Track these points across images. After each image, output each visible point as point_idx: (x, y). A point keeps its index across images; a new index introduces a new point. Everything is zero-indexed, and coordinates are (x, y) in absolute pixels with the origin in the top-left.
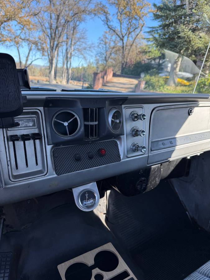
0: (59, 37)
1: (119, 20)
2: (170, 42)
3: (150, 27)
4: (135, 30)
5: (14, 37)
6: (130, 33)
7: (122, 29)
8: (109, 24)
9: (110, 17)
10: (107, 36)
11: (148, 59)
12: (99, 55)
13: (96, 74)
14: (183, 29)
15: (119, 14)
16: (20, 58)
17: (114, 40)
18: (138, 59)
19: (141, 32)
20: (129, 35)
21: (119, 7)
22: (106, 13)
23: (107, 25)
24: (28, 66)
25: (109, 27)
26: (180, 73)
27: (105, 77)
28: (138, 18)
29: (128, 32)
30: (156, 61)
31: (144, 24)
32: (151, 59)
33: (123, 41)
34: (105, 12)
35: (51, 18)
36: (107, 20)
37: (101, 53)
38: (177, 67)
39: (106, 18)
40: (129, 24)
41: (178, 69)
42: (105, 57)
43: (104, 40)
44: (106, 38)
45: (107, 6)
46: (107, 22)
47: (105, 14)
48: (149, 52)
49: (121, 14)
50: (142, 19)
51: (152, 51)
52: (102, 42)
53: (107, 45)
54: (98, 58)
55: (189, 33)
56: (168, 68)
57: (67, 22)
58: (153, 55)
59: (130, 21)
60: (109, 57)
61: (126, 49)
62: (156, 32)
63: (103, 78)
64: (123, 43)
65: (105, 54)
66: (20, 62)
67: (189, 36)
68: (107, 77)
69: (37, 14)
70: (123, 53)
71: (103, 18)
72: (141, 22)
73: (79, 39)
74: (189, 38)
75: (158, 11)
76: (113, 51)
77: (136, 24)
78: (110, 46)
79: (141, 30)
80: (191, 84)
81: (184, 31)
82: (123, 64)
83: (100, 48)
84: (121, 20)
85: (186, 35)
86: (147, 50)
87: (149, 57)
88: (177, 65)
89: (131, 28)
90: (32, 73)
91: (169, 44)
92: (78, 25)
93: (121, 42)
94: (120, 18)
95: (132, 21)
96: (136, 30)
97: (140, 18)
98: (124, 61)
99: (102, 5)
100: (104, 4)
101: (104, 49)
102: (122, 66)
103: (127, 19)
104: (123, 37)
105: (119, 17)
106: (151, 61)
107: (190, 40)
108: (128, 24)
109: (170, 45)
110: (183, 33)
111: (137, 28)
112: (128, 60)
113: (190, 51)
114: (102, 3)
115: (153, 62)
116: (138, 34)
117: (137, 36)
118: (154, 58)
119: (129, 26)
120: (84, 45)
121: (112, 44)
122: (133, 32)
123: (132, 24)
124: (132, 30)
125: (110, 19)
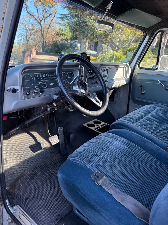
2: (81, 29)
3: (61, 14)
4: (49, 16)
6: (45, 18)
7: (39, 15)
8: (28, 10)
9: (28, 4)
10: (26, 20)
11: (63, 40)
12: (21, 36)
13: (24, 53)
14: (89, 20)
15: (35, 1)
17: (32, 24)
18: (54, 40)
19: (55, 18)
20: (45, 20)
25: (28, 13)
26: (88, 51)
27: (31, 55)
28: (51, 6)
30: (68, 42)
31: (56, 11)
32: (64, 40)
33: (41, 25)
36: (26, 7)
38: (86, 47)
40: (44, 11)
41: (87, 49)
42: (26, 38)
43: (23, 23)
48: (63, 34)
49: (37, 2)
50: (54, 7)
51: (65, 33)
53: (27, 27)
54: (20, 38)
55: (93, 23)
56: (78, 47)
58: (66, 37)
59: (45, 8)
60: (29, 38)
61: (44, 32)
62: (66, 18)
63: (30, 56)
64: (41, 27)
65: (26, 35)
67: (94, 25)
68: (32, 55)
70: (42, 34)
72: (53, 9)
74: (93, 27)
76: (32, 33)
77: (49, 10)
78: (29, 28)
79: (54, 16)
80: (96, 59)
81: (90, 21)
82: (43, 44)
83: (21, 30)
84: (38, 7)
85: (91, 24)
86: (61, 33)
87: (63, 38)
88: (86, 45)
89: (46, 14)
91: (80, 30)
93: (39, 25)
94: (36, 5)
95: (46, 8)
97: (53, 6)
98: (44, 42)
101: (25, 31)
102: (43, 46)
103: (42, 6)
104: (41, 21)
106: (65, 42)
107: (94, 28)
110: (90, 23)
111: (51, 14)
112: (47, 41)
113: (95, 36)
115: (66, 42)
116: (52, 20)
117: (52, 21)
118: (67, 39)
119: (44, 12)
121: (31, 27)
122: (48, 17)
123: (46, 11)
124: (47, 16)
125: (28, 6)
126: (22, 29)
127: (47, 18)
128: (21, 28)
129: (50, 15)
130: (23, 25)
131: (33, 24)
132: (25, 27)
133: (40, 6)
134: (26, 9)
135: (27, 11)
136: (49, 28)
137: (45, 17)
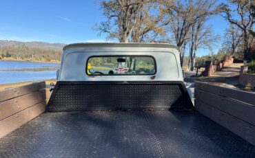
1: (241, 14)
8: (230, 18)
9: (231, 13)
12: (226, 44)
15: (240, 9)
21: (239, 4)
22: (228, 11)
25: (230, 21)
36: (229, 16)
37: (228, 42)
39: (228, 14)
42: (233, 45)
45: (229, 4)
47: (226, 11)
49: (242, 9)
52: (229, 32)
53: (235, 34)
54: (225, 46)
65: (232, 42)
70: (246, 40)
73: (205, 34)
78: (237, 35)
83: (227, 38)
84: (243, 14)
92: (203, 24)
98: (247, 48)
99: (223, 5)
101: (232, 38)
104: (245, 27)
105: (240, 12)
108: (250, 16)
114: (223, 3)
120: (209, 38)
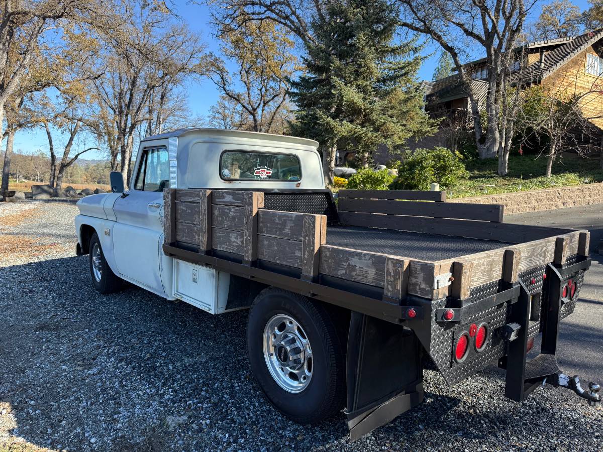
0: (137, 112)
1: (245, 83)
5: (53, 115)
6: (265, 104)
7: (251, 97)
8: (227, 88)
9: (228, 77)
15: (243, 72)
16: (52, 149)
19: (284, 102)
20: (264, 106)
21: (243, 63)
22: (222, 71)
23: (225, 90)
24: (69, 164)
25: (228, 94)
26: (337, 168)
29: (262, 102)
33: (254, 117)
34: (219, 69)
35: (121, 81)
36: (224, 83)
39: (222, 78)
40: (263, 89)
41: (333, 164)
43: (220, 111)
44: (225, 107)
45: (223, 58)
46: (225, 85)
47: (219, 72)
49: (247, 72)
50: (284, 81)
52: (217, 115)
53: (228, 120)
57: (151, 87)
64: (255, 120)
66: (53, 156)
67: (329, 123)
69: (97, 76)
71: (217, 78)
75: (293, 88)
77: (275, 88)
84: (249, 83)
89: (268, 94)
90: (69, 175)
92: (171, 90)
93: (251, 117)
94: (246, 80)
95: (267, 83)
96: (276, 98)
97: (281, 80)
99: (213, 58)
100: (218, 57)
103: (258, 81)
104: (254, 110)
107: (331, 128)
108: (261, 90)
109: (311, 133)
111: (277, 95)
114: (213, 54)
117: (278, 108)
119: (263, 93)
122: (271, 101)
123: (268, 88)
124: (268, 99)
125: (229, 81)
126: (217, 124)
127: (270, 103)
128: (213, 122)
129: (275, 96)
130: (220, 116)
131: (242, 114)
132: (224, 120)
133: (254, 80)
134: (223, 88)
135: (225, 91)
136: (271, 123)
137: (264, 102)
